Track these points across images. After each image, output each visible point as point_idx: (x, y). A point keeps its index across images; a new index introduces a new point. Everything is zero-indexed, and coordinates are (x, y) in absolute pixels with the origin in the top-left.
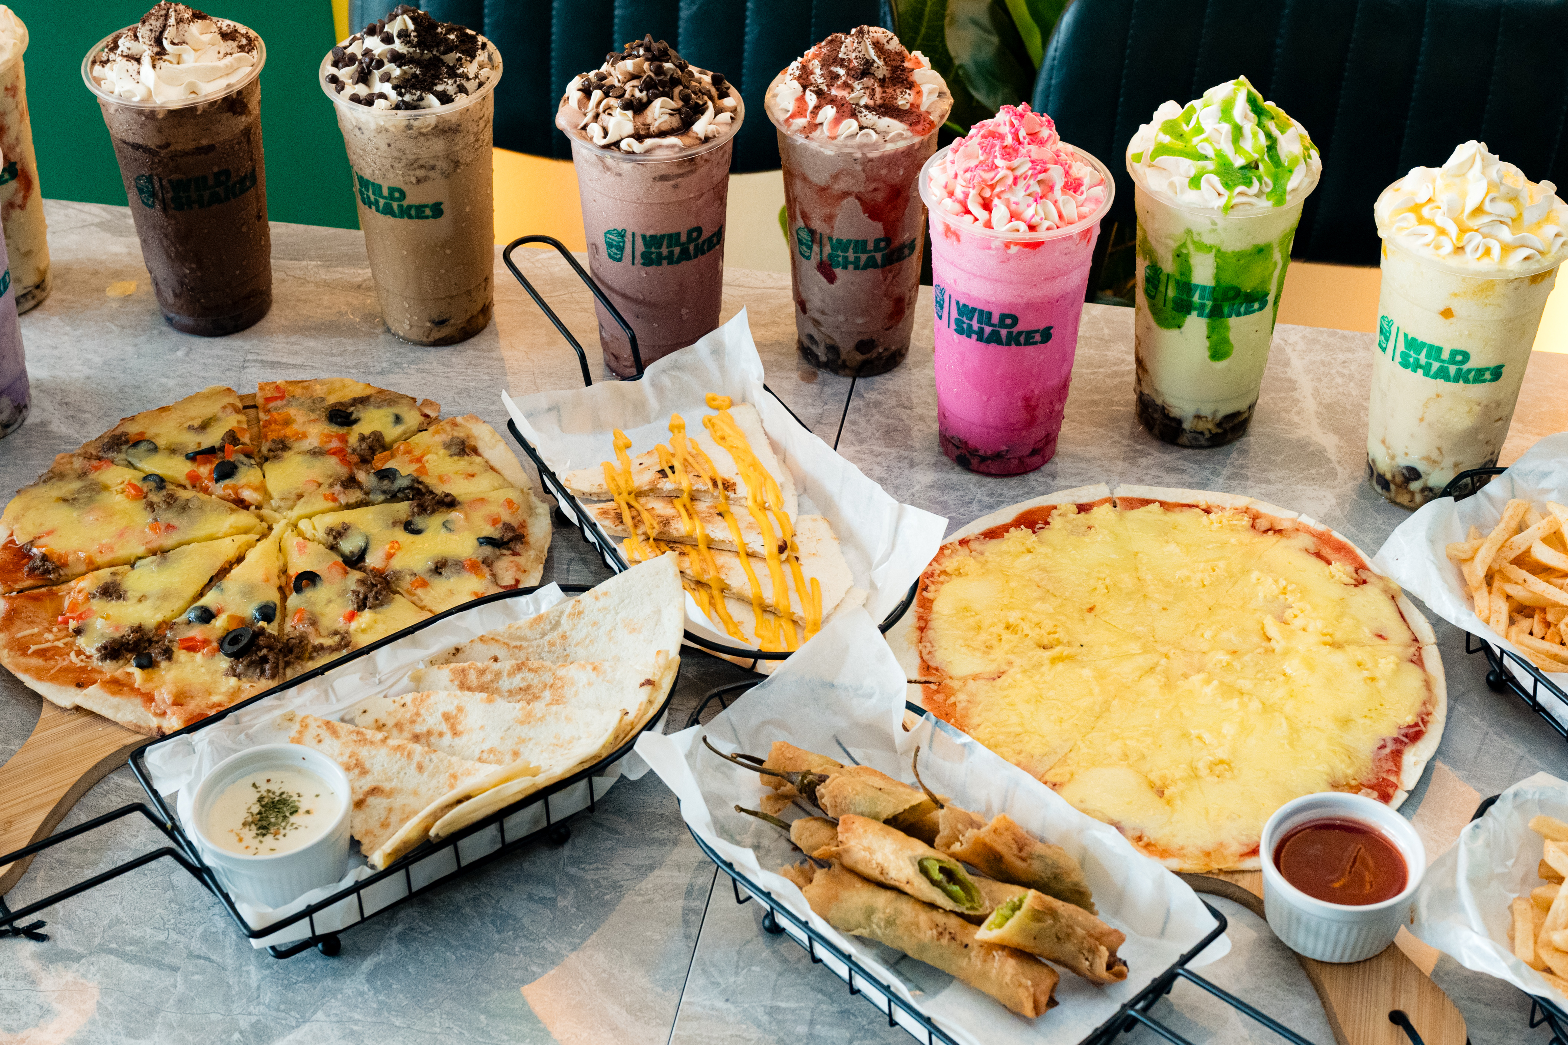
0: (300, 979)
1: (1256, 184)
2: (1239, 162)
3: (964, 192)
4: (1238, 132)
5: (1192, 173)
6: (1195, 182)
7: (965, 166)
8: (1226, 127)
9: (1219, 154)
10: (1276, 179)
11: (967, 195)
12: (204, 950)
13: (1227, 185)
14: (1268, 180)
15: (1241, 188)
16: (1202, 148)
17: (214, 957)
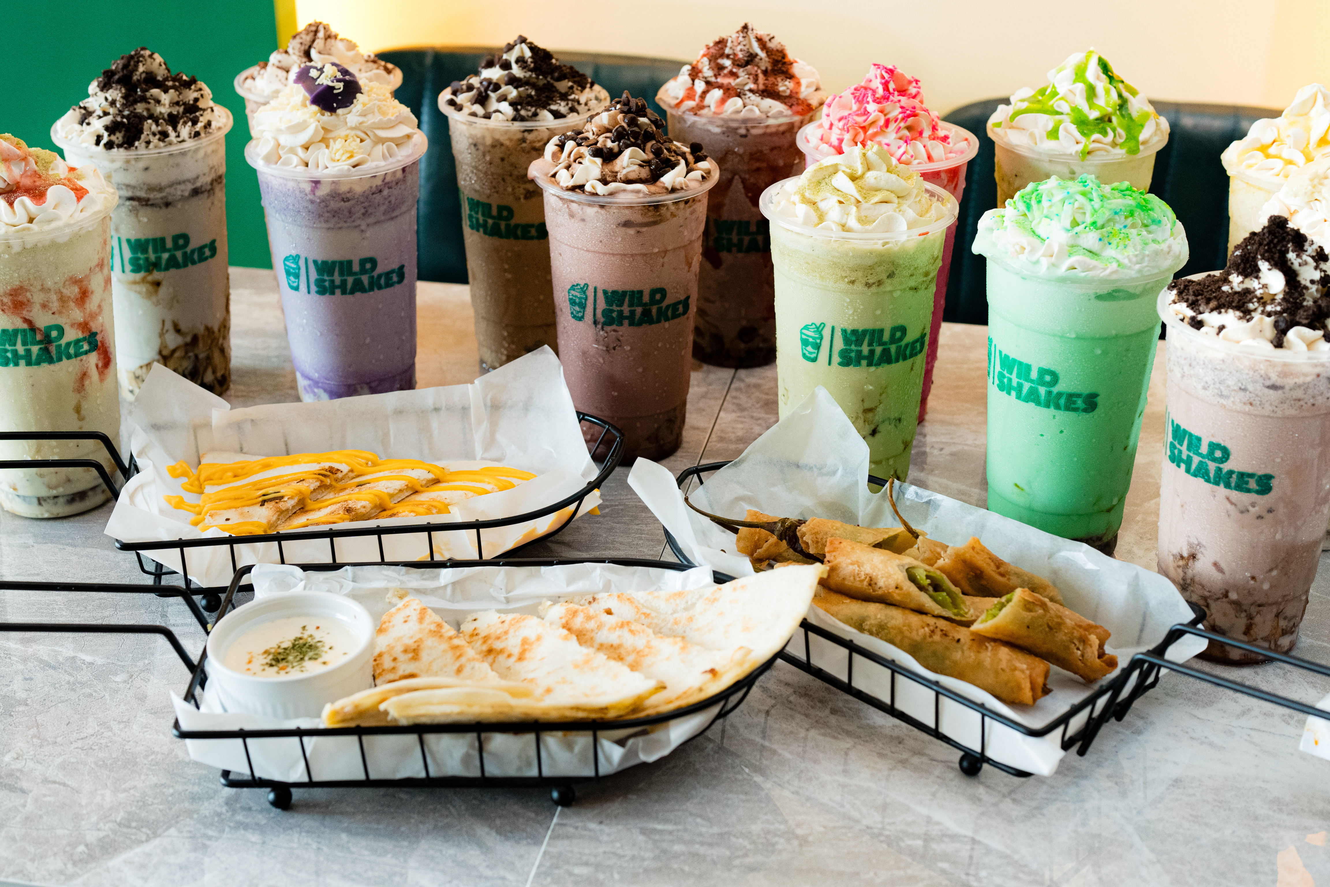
0: (156, 801)
1: (1111, 134)
2: (1094, 115)
3: (838, 139)
4: (1091, 92)
5: (1050, 126)
6: (1053, 134)
7: (839, 116)
8: (1080, 86)
9: (1075, 110)
10: (1129, 130)
11: (841, 141)
12: (61, 777)
13: (1083, 134)
14: (1120, 130)
15: (1096, 136)
16: (1059, 106)
17: (69, 783)
